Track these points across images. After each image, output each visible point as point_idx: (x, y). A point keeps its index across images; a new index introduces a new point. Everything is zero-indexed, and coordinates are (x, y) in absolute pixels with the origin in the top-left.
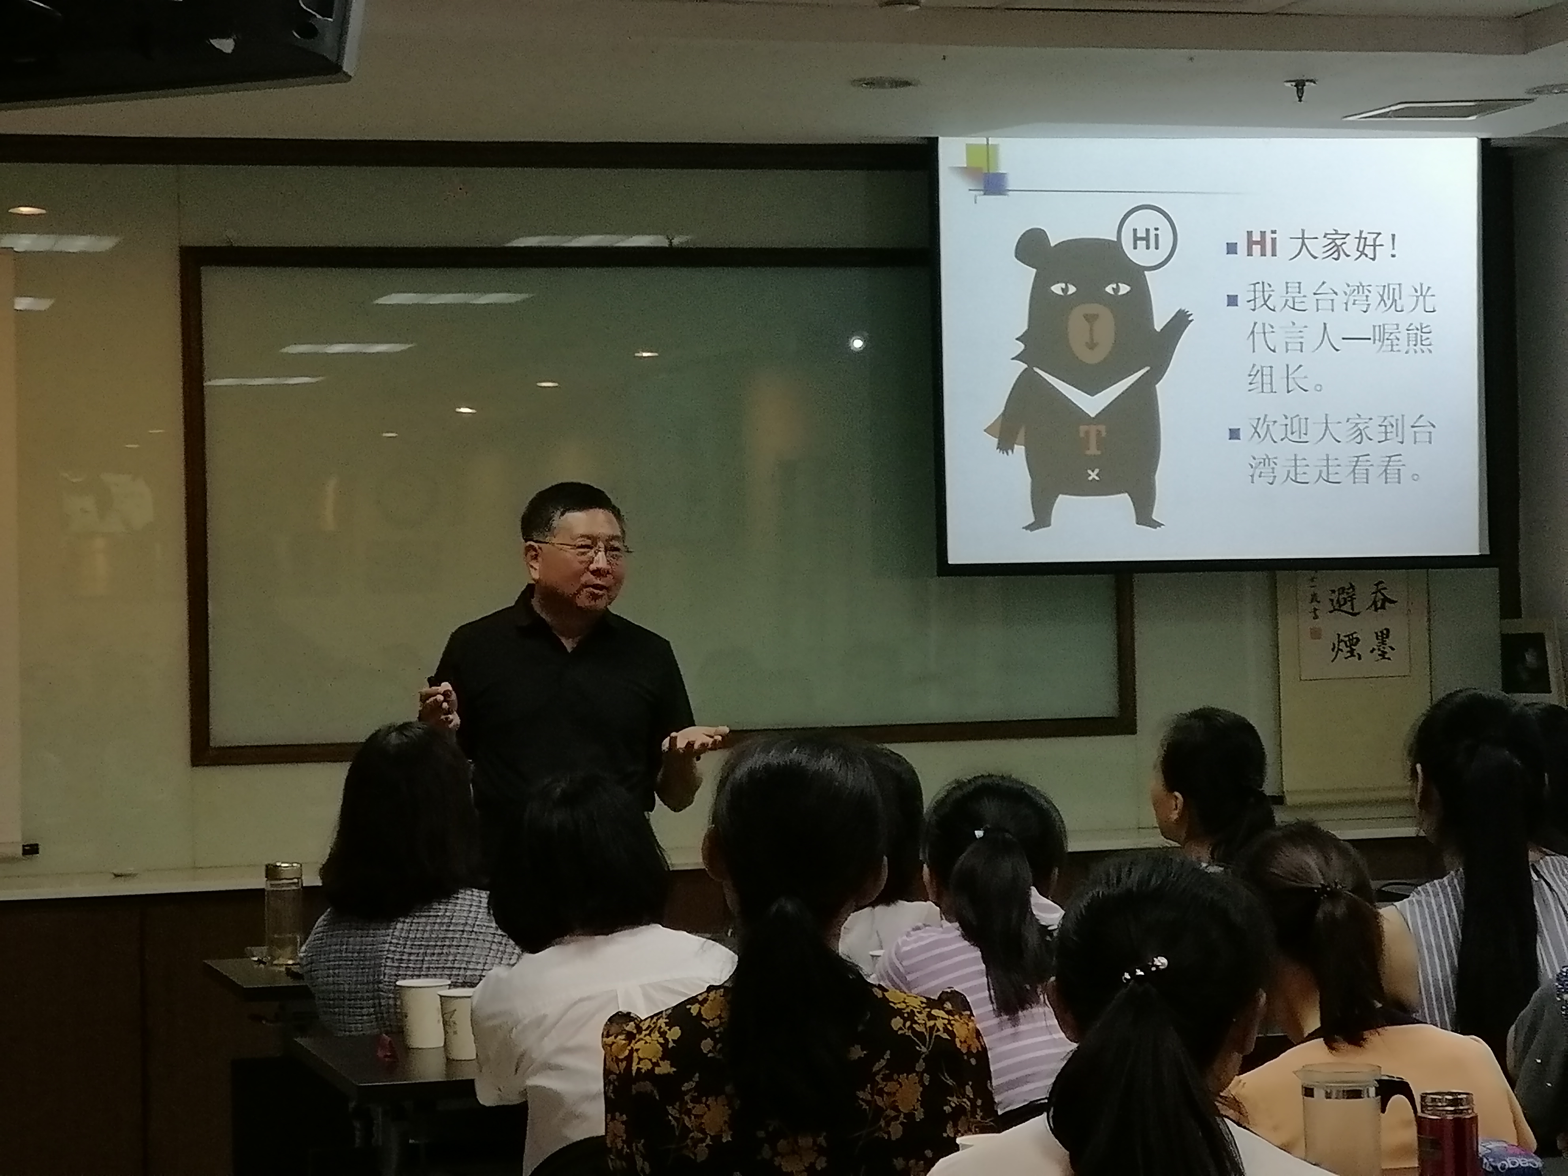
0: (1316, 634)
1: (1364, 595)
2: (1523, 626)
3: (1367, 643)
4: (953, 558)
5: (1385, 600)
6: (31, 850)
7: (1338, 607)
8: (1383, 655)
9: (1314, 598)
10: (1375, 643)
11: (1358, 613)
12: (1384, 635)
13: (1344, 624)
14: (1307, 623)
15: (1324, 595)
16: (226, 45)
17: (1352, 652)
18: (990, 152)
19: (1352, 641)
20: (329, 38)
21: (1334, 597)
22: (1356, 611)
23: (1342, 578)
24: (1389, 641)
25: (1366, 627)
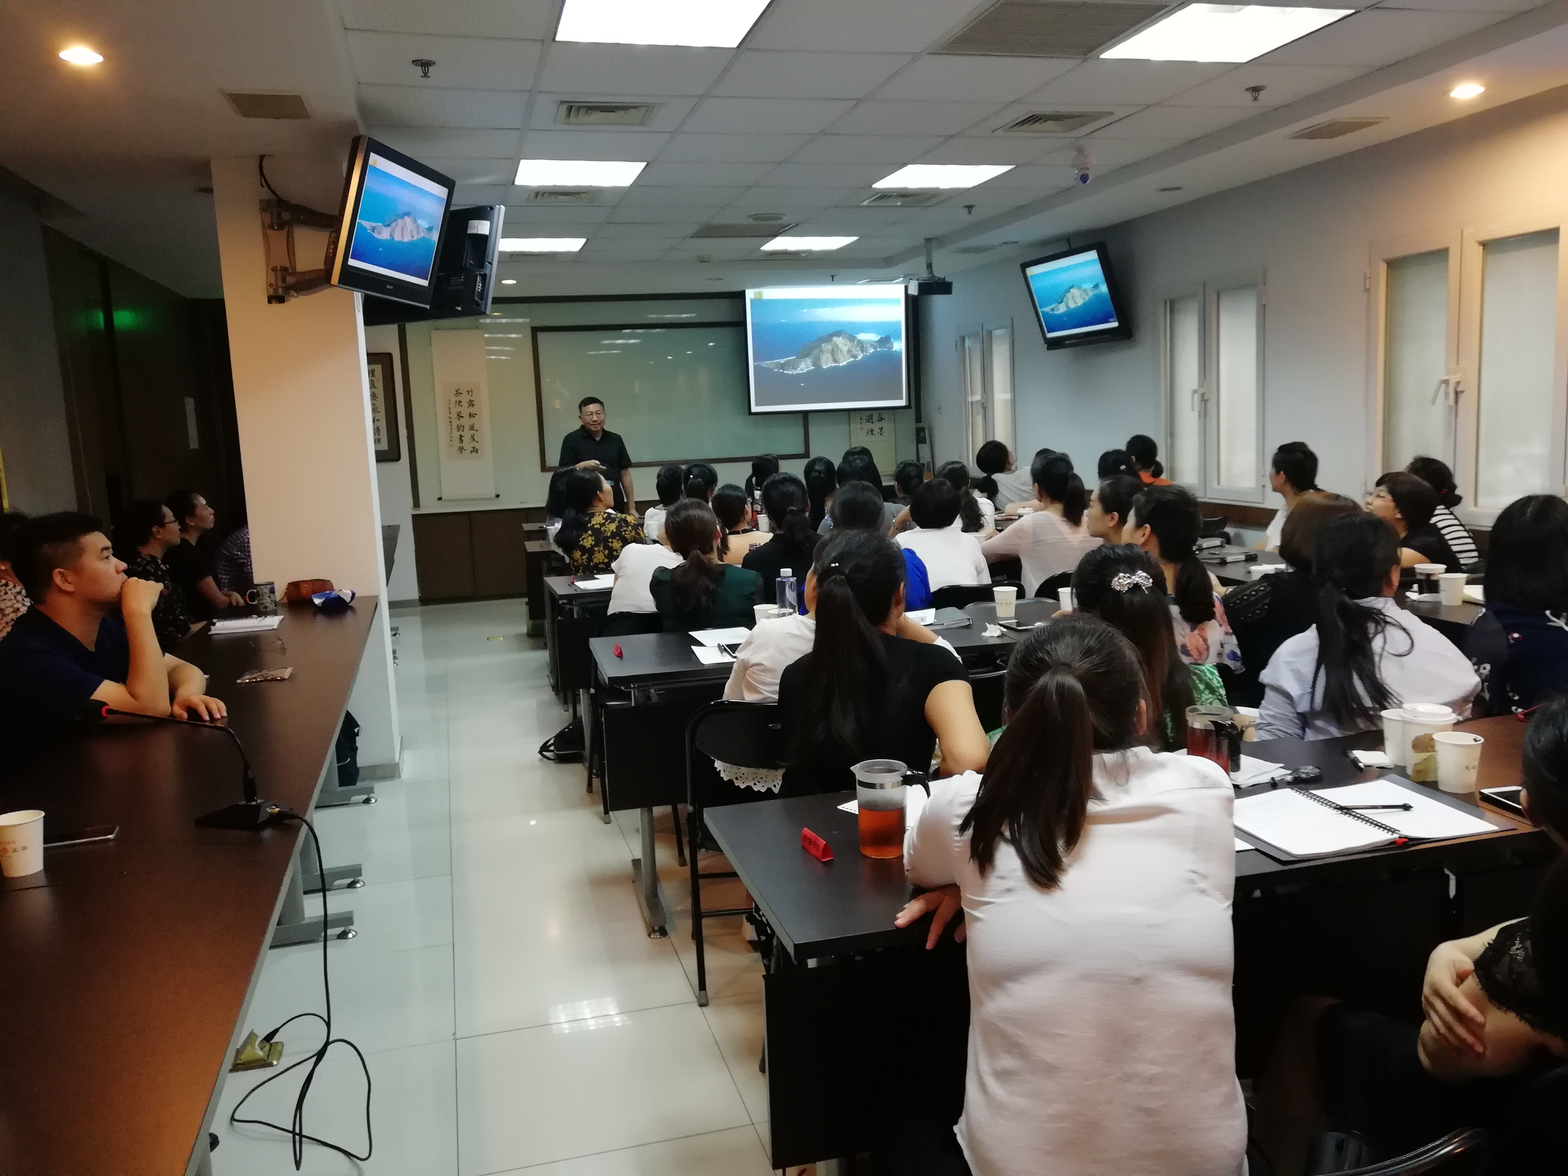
0: (861, 429)
1: (875, 418)
2: (920, 425)
3: (877, 431)
4: (752, 411)
5: (882, 418)
6: (498, 496)
7: (868, 421)
8: (881, 434)
9: (861, 419)
10: (879, 431)
12: (881, 429)
13: (869, 426)
14: (859, 426)
15: (864, 418)
16: (459, 309)
17: (872, 434)
18: (760, 293)
19: (872, 431)
20: (483, 307)
21: (867, 418)
22: (873, 422)
23: (870, 413)
24: (883, 430)
25: (876, 426)
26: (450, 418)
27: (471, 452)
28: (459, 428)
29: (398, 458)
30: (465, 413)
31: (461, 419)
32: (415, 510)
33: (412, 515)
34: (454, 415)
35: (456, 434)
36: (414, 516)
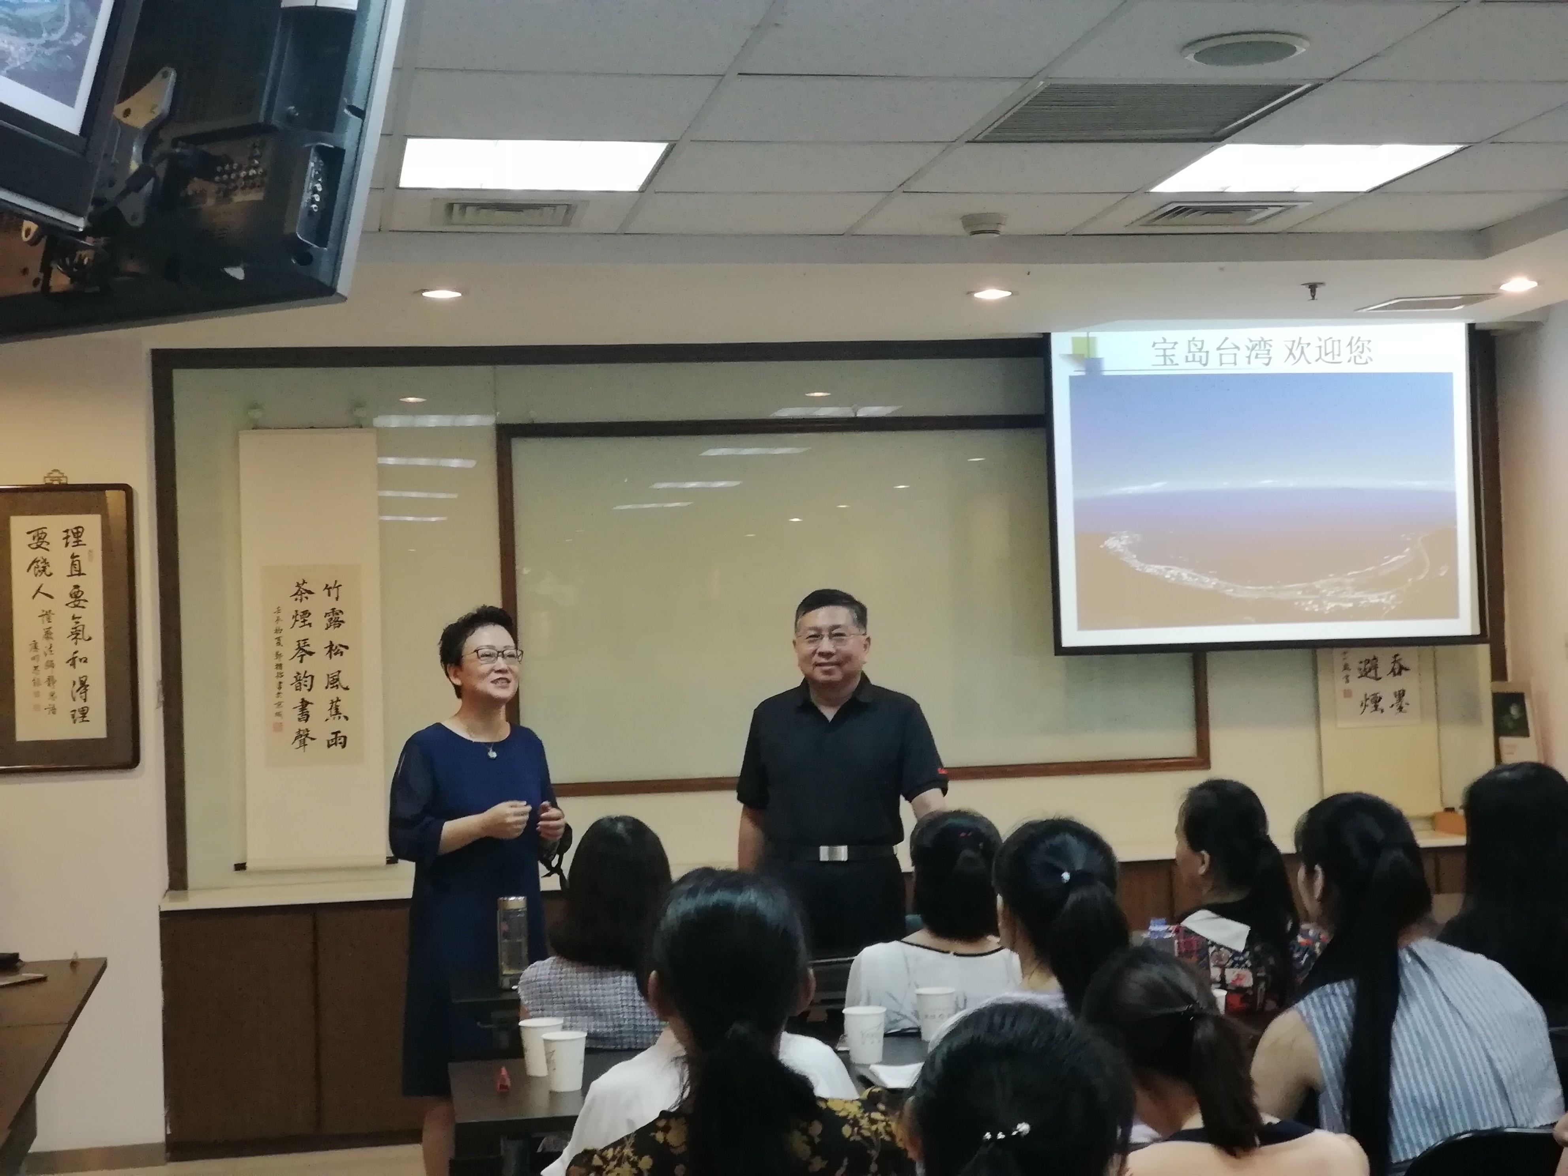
0: (1348, 694)
1: (1385, 665)
3: (1388, 700)
4: (1064, 643)
5: (1402, 668)
7: (1364, 674)
8: (1401, 709)
9: (1346, 667)
10: (1394, 700)
11: (1380, 678)
12: (1401, 694)
13: (1368, 686)
14: (1340, 684)
15: (1354, 665)
16: (238, 273)
17: (1376, 707)
18: (1089, 343)
19: (1377, 700)
21: (1362, 666)
22: (1379, 676)
23: (1367, 652)
24: (1405, 699)
25: (1387, 687)
26: (278, 655)
27: (329, 746)
28: (302, 681)
29: (133, 761)
30: (318, 645)
31: (307, 657)
32: (172, 899)
33: (163, 915)
34: (289, 649)
35: (293, 698)
36: (168, 918)
